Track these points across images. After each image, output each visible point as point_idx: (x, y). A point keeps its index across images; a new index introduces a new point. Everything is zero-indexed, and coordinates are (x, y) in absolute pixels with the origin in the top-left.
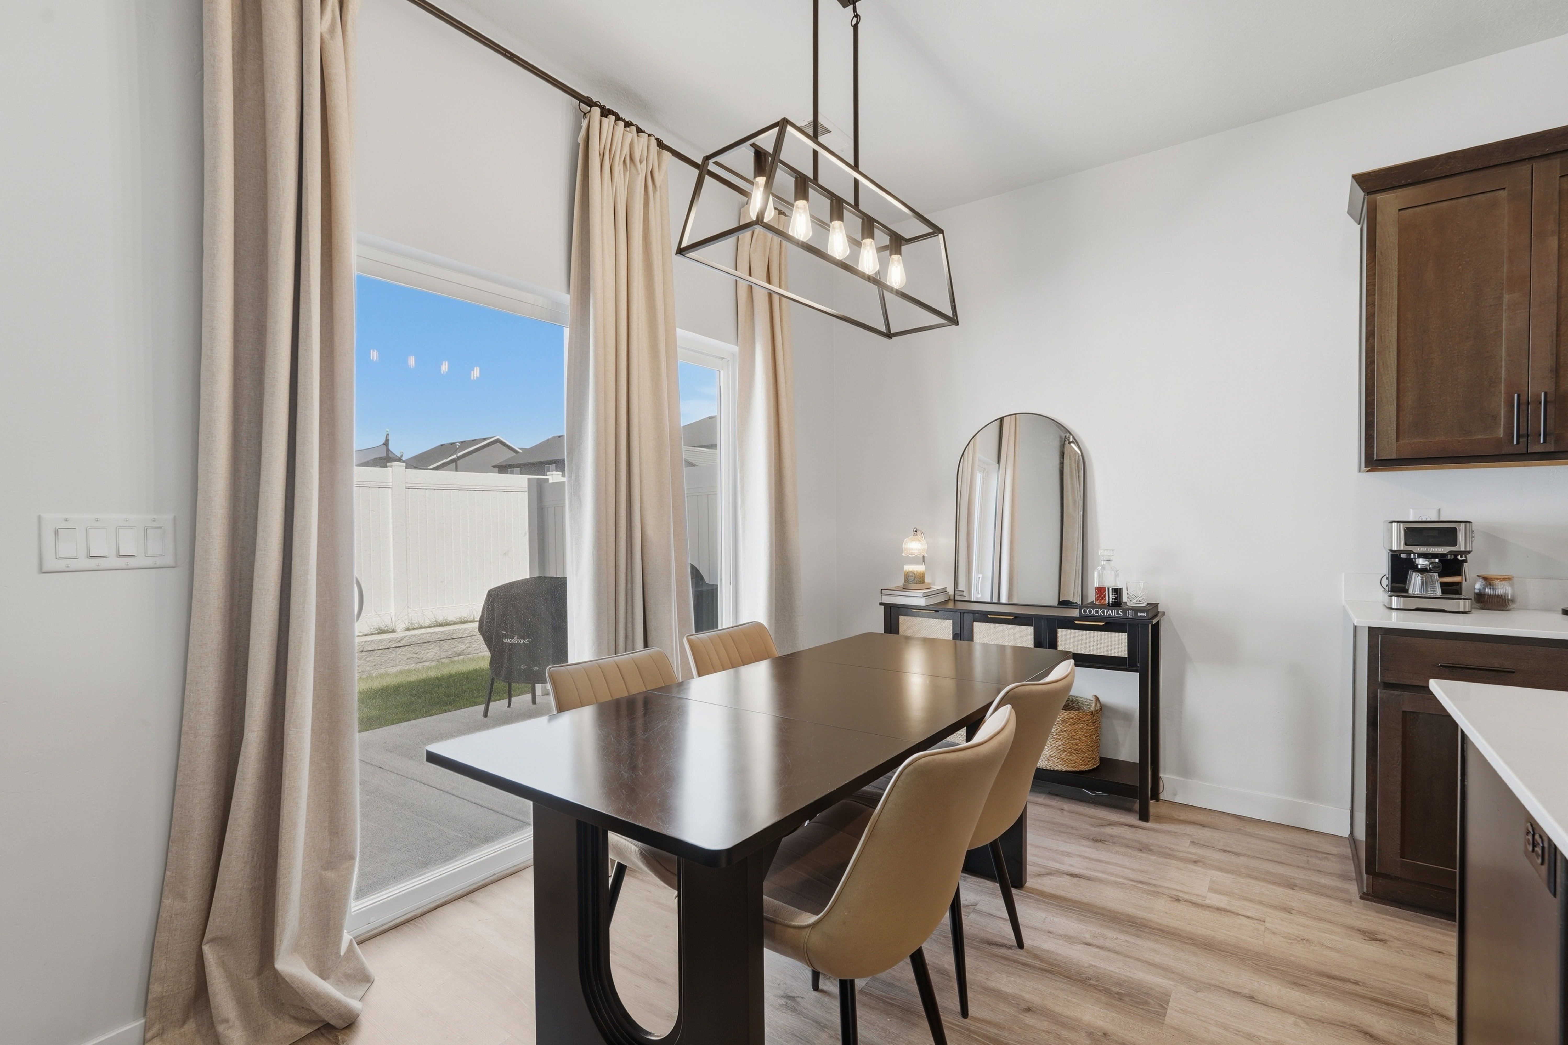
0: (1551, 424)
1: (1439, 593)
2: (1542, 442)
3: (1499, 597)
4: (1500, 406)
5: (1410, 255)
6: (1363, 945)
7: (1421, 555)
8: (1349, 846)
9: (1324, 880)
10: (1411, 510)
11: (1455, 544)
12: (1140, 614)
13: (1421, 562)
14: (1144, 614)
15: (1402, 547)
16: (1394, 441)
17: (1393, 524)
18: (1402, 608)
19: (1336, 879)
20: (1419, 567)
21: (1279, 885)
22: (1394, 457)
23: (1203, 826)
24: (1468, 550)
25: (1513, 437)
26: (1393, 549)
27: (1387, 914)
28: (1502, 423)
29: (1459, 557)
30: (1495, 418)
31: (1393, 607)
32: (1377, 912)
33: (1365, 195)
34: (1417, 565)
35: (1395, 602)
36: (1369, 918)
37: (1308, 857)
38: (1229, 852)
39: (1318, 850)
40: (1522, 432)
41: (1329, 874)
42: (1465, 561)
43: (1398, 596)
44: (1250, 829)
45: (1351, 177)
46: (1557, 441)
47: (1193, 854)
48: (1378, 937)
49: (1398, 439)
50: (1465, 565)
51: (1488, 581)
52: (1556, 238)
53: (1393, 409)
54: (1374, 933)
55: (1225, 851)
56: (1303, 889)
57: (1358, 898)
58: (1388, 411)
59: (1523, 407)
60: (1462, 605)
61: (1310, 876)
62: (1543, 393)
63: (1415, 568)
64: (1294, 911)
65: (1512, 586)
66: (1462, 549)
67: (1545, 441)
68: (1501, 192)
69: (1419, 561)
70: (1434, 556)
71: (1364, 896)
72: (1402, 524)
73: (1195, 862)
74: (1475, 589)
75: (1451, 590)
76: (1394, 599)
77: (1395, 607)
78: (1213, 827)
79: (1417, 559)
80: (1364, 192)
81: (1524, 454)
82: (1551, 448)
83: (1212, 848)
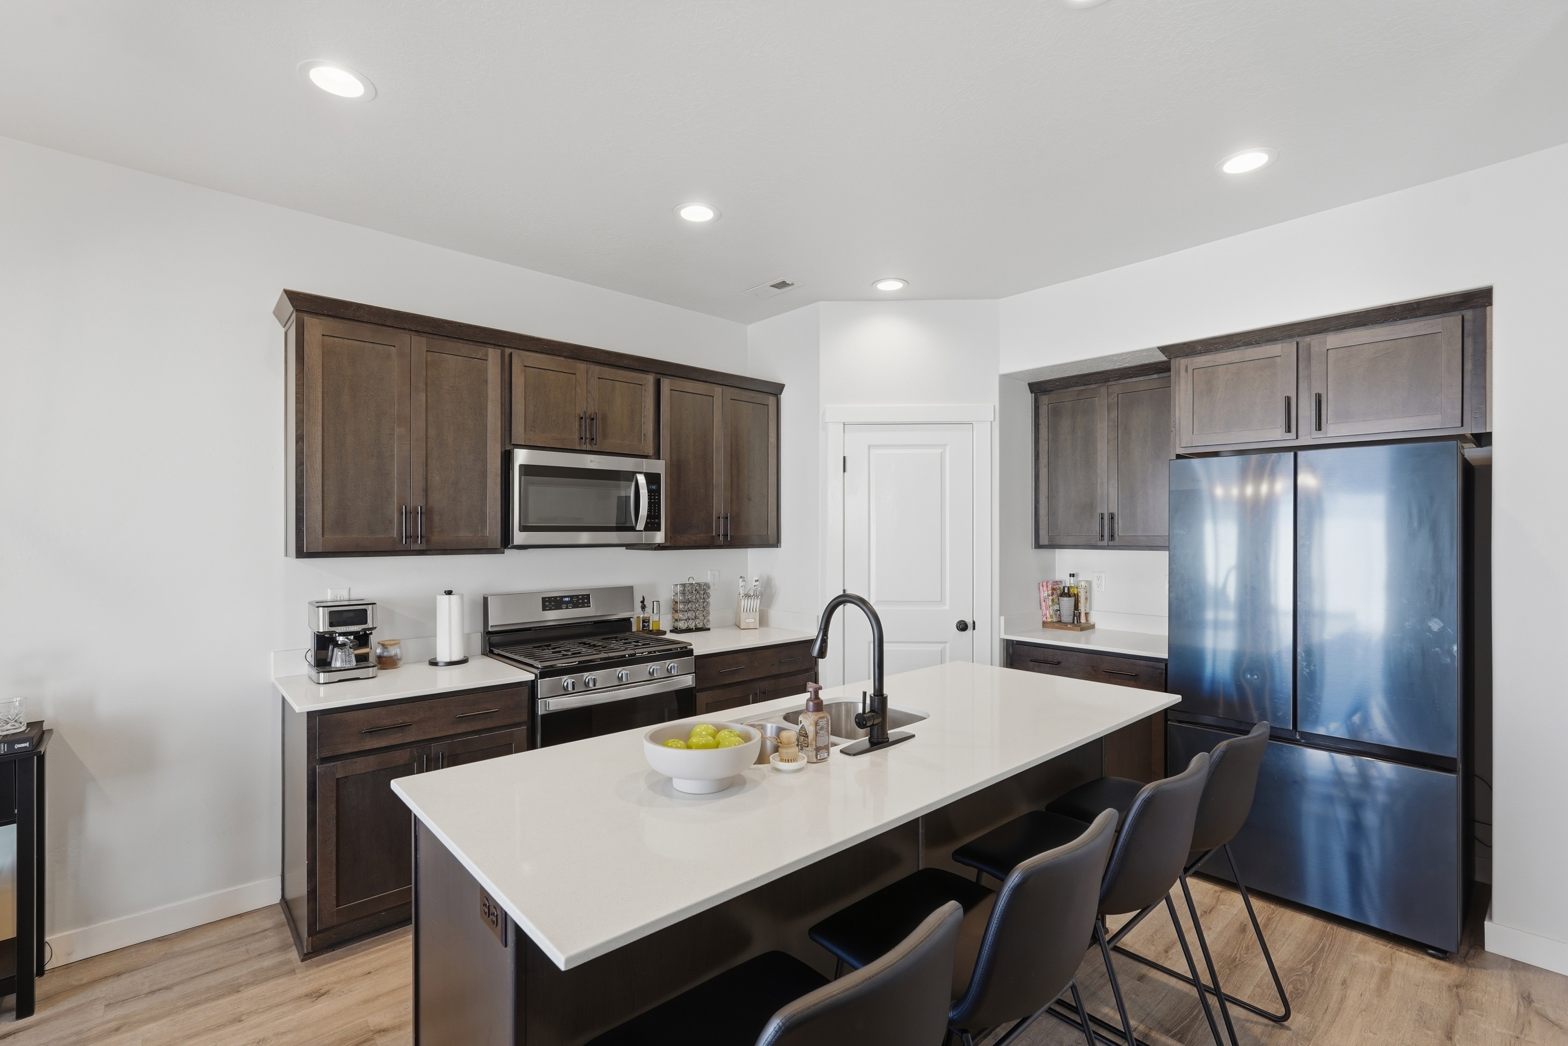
0: (424, 531)
1: (354, 663)
2: (419, 543)
3: (391, 657)
4: (394, 512)
5: (331, 376)
6: (313, 1008)
7: (341, 634)
8: (282, 911)
9: (267, 963)
10: (329, 590)
11: (366, 623)
12: (17, 746)
13: (341, 639)
14: (27, 744)
15: (328, 629)
16: (320, 537)
17: (320, 608)
18: (327, 682)
19: (277, 953)
20: (339, 643)
21: (222, 996)
22: (320, 550)
23: (119, 975)
24: (374, 626)
25: (403, 537)
26: (320, 631)
27: (324, 964)
28: (396, 527)
29: (367, 632)
30: (391, 522)
31: (321, 682)
32: (317, 966)
33: (294, 310)
34: (338, 641)
35: (322, 677)
36: (312, 977)
37: (246, 945)
38: (159, 990)
39: (255, 932)
40: (408, 534)
41: (269, 952)
42: (371, 633)
43: (324, 672)
44: (178, 947)
45: (282, 290)
46: (428, 541)
47: (112, 1020)
48: (322, 991)
49: (323, 535)
50: (371, 636)
51: (384, 646)
52: (424, 394)
53: (319, 508)
54: (318, 991)
55: (153, 992)
56: (248, 984)
57: (300, 963)
58: (315, 509)
59: (408, 515)
60: (370, 672)
61: (252, 967)
62: (419, 507)
63: (336, 645)
64: (244, 1016)
65: (400, 648)
66: (371, 626)
67: (421, 543)
68: (393, 348)
69: (339, 638)
70: (351, 633)
71: (306, 957)
72: (326, 608)
73: (117, 1029)
74: (376, 653)
75: (362, 659)
76: (322, 675)
77: (322, 682)
78: (132, 970)
79: (337, 637)
80: (293, 308)
81: (408, 551)
82: (424, 547)
83: (136, 997)
